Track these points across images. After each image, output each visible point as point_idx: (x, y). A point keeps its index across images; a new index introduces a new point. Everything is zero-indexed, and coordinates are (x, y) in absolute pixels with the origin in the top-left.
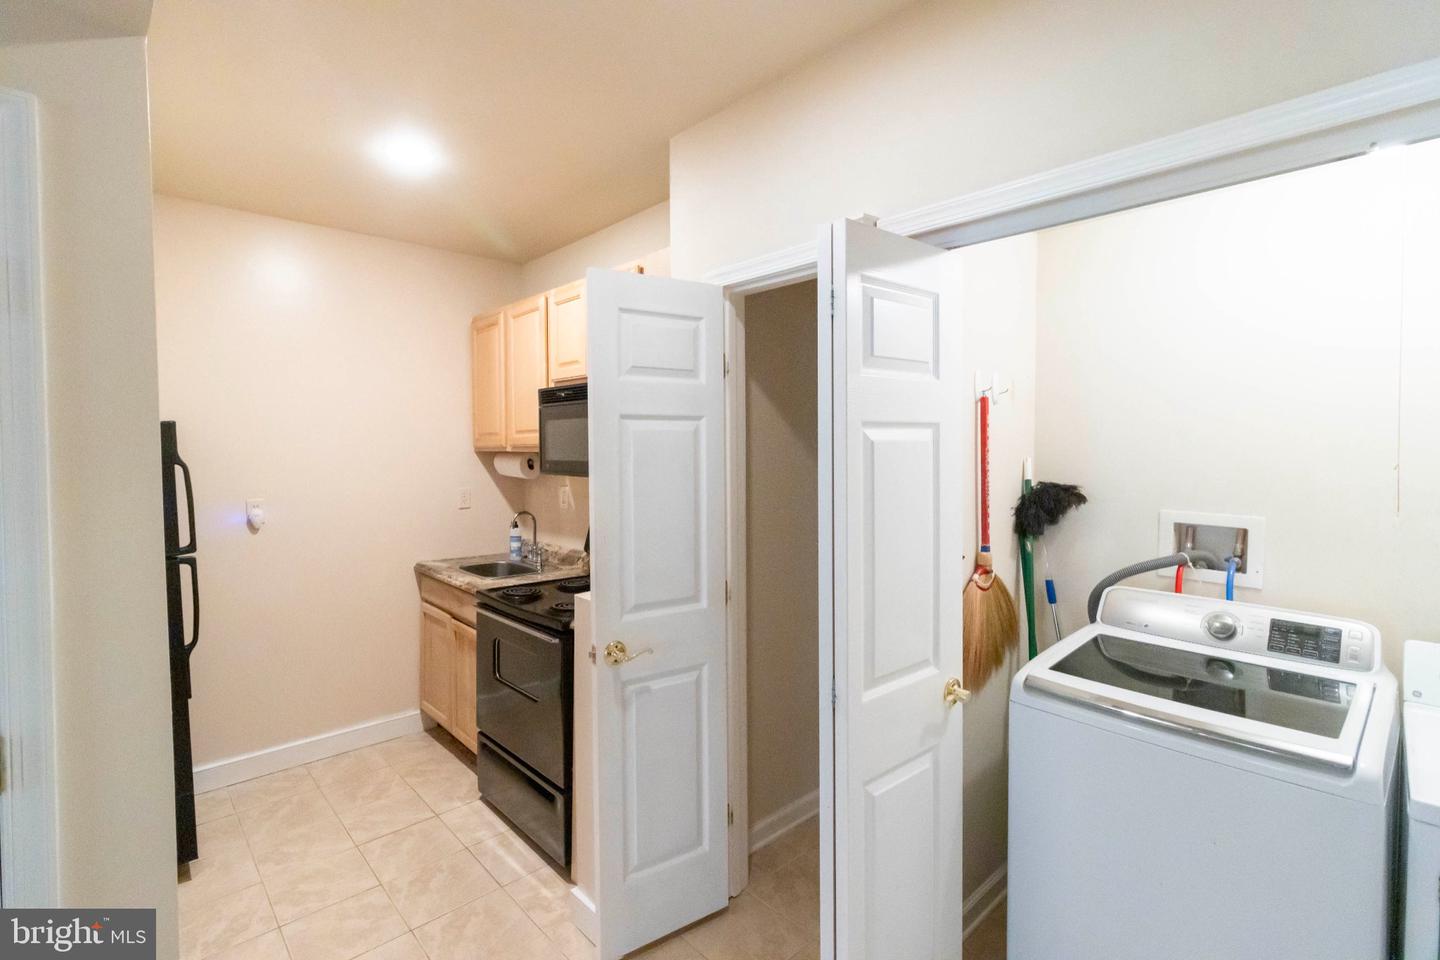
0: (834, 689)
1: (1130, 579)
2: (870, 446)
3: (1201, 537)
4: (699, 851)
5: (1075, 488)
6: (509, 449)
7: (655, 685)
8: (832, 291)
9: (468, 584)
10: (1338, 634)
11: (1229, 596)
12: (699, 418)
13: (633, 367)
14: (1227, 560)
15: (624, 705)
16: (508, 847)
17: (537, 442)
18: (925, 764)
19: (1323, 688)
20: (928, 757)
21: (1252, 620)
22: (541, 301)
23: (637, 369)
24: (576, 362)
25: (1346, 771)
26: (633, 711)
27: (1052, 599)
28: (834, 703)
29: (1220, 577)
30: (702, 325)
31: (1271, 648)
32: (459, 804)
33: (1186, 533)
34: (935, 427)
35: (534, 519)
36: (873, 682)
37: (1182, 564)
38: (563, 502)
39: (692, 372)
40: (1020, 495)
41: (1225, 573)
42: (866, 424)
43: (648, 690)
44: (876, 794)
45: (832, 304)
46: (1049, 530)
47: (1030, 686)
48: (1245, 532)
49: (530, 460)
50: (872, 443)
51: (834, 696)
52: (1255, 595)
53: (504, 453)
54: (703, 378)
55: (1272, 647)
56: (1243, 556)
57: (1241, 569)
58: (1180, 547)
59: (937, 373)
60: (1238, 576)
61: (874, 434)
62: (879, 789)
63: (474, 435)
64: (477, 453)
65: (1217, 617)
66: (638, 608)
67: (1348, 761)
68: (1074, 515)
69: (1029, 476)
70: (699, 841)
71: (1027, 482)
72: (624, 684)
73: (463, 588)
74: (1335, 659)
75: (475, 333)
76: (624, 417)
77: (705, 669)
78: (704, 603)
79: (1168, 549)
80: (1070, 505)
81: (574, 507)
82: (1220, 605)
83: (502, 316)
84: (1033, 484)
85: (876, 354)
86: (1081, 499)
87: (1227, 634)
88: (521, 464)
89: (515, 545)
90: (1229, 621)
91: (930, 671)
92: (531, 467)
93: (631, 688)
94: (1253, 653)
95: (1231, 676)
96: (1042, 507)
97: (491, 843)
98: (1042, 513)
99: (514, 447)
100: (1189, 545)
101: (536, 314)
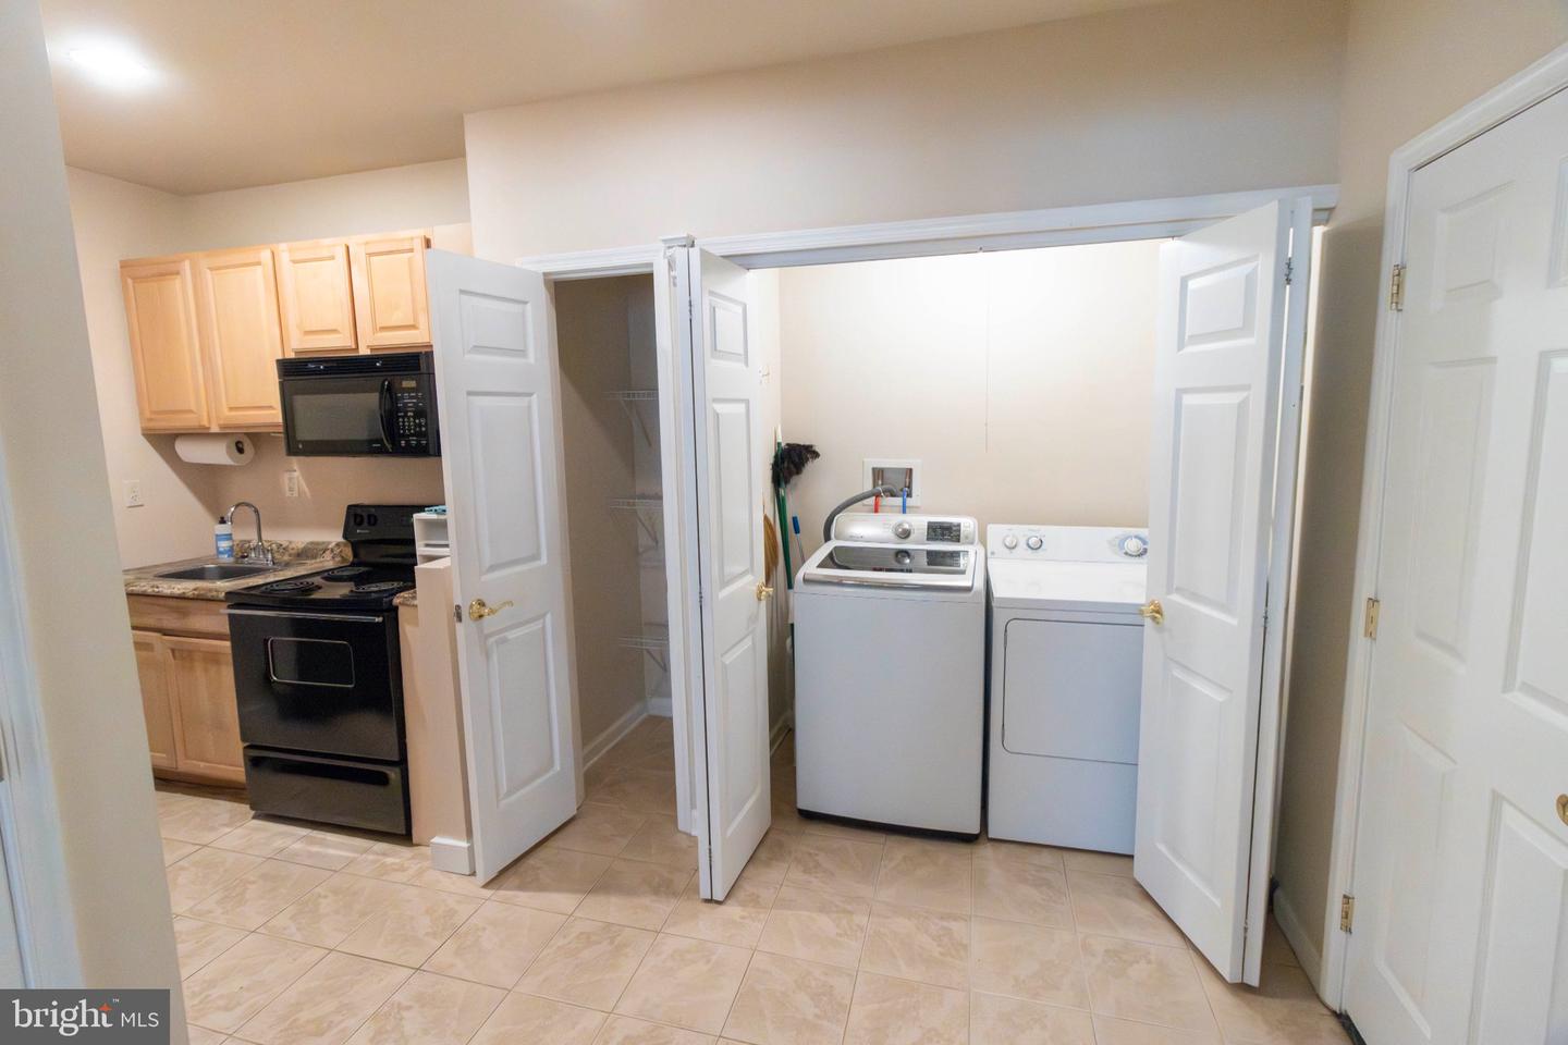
0: (700, 593)
1: (849, 508)
2: (717, 415)
3: (886, 475)
4: (551, 773)
5: (811, 446)
6: (215, 429)
7: (511, 635)
8: (690, 302)
9: (195, 590)
10: (959, 525)
11: (904, 512)
12: (530, 395)
13: (475, 346)
14: (902, 490)
15: (488, 656)
16: (322, 843)
17: (279, 419)
18: (748, 643)
19: (954, 555)
20: (750, 638)
21: (918, 522)
22: (265, 255)
23: (478, 349)
24: (334, 331)
25: (968, 589)
26: (495, 658)
27: (797, 530)
28: (701, 601)
29: (898, 501)
30: (529, 307)
31: (928, 539)
32: (228, 830)
33: (878, 474)
34: (747, 402)
35: (256, 511)
36: (725, 583)
37: (878, 495)
38: (291, 490)
39: (522, 353)
40: (773, 454)
41: (900, 499)
42: (715, 400)
43: (504, 641)
44: (727, 663)
45: (691, 311)
46: (794, 479)
47: (806, 581)
48: (911, 470)
49: (238, 443)
50: (718, 414)
51: (701, 597)
52: (916, 510)
53: (201, 435)
54: (531, 358)
55: (930, 538)
56: (910, 487)
57: (909, 495)
58: (875, 485)
59: (747, 364)
60: (909, 499)
61: (719, 407)
62: (729, 659)
63: (141, 413)
64: (144, 435)
65: (900, 525)
66: (492, 568)
67: (969, 584)
68: (811, 467)
69: (779, 440)
70: (551, 763)
71: (779, 444)
72: (487, 637)
73: (190, 594)
74: (958, 541)
75: (130, 281)
76: (470, 393)
77: (549, 616)
78: (544, 560)
79: (868, 487)
80: (807, 459)
81: (308, 494)
82: (901, 518)
83: (187, 264)
84: (783, 445)
85: (718, 348)
86: (816, 455)
87: (905, 535)
88: (228, 447)
89: (224, 545)
90: (906, 526)
91: (749, 578)
92: (241, 451)
93: (492, 640)
94: (919, 544)
95: (908, 561)
96: (792, 462)
97: (298, 846)
98: (792, 466)
99: (221, 427)
100: (880, 482)
101: (259, 269)
